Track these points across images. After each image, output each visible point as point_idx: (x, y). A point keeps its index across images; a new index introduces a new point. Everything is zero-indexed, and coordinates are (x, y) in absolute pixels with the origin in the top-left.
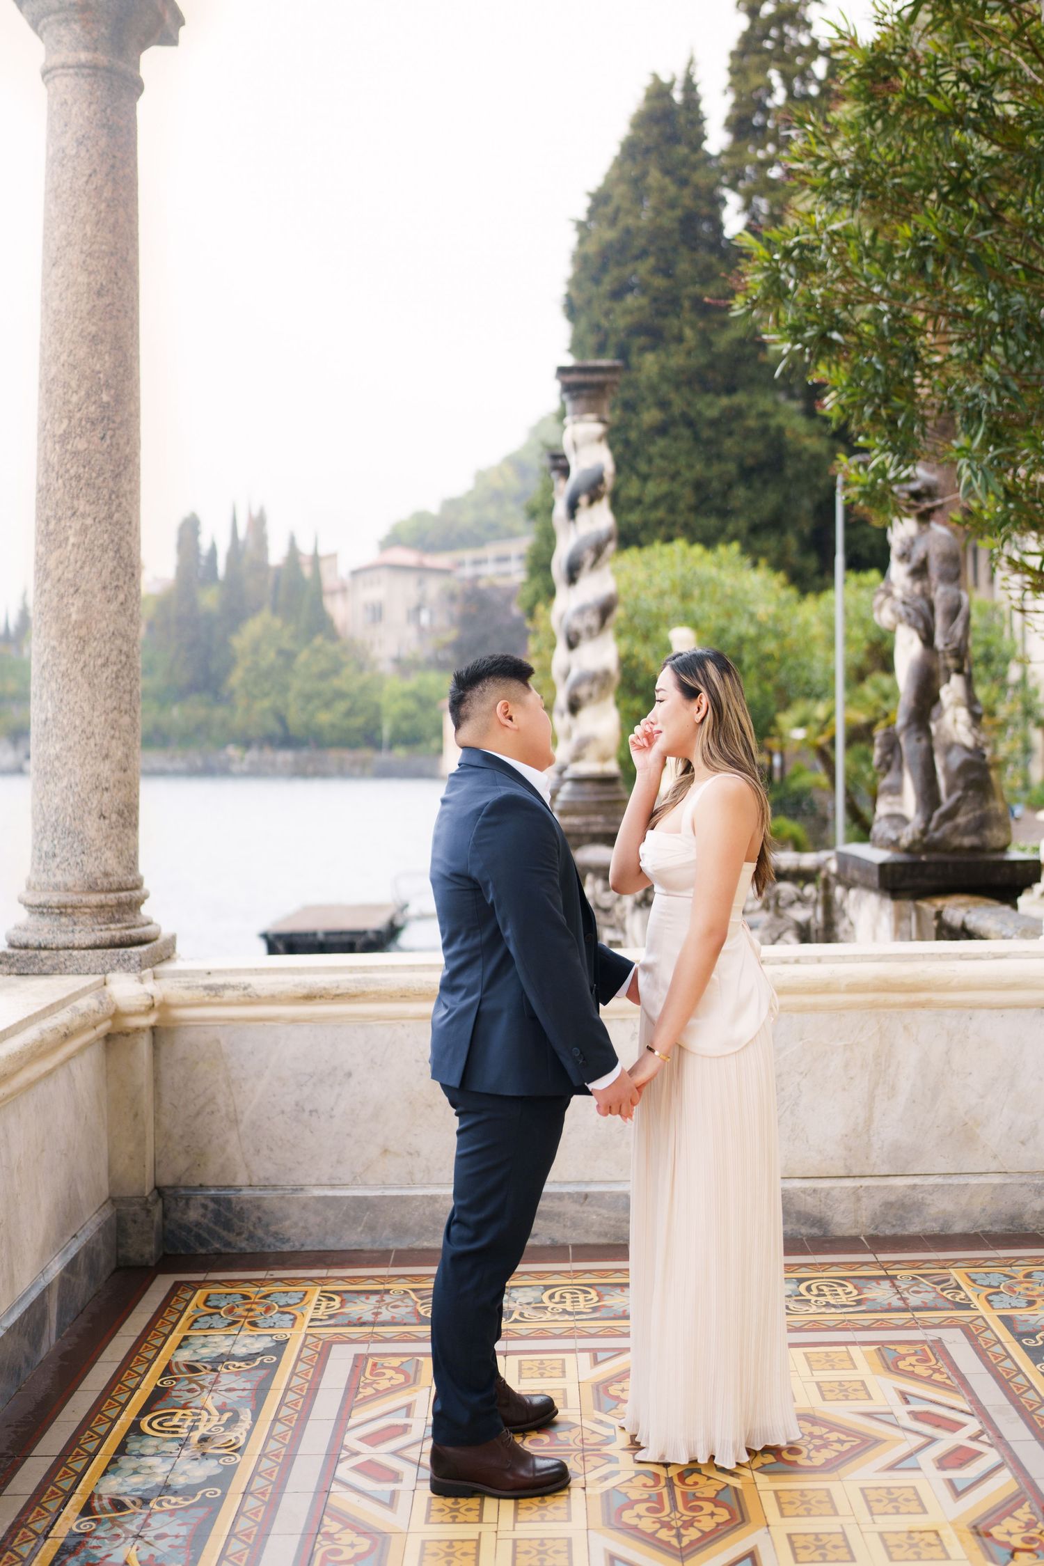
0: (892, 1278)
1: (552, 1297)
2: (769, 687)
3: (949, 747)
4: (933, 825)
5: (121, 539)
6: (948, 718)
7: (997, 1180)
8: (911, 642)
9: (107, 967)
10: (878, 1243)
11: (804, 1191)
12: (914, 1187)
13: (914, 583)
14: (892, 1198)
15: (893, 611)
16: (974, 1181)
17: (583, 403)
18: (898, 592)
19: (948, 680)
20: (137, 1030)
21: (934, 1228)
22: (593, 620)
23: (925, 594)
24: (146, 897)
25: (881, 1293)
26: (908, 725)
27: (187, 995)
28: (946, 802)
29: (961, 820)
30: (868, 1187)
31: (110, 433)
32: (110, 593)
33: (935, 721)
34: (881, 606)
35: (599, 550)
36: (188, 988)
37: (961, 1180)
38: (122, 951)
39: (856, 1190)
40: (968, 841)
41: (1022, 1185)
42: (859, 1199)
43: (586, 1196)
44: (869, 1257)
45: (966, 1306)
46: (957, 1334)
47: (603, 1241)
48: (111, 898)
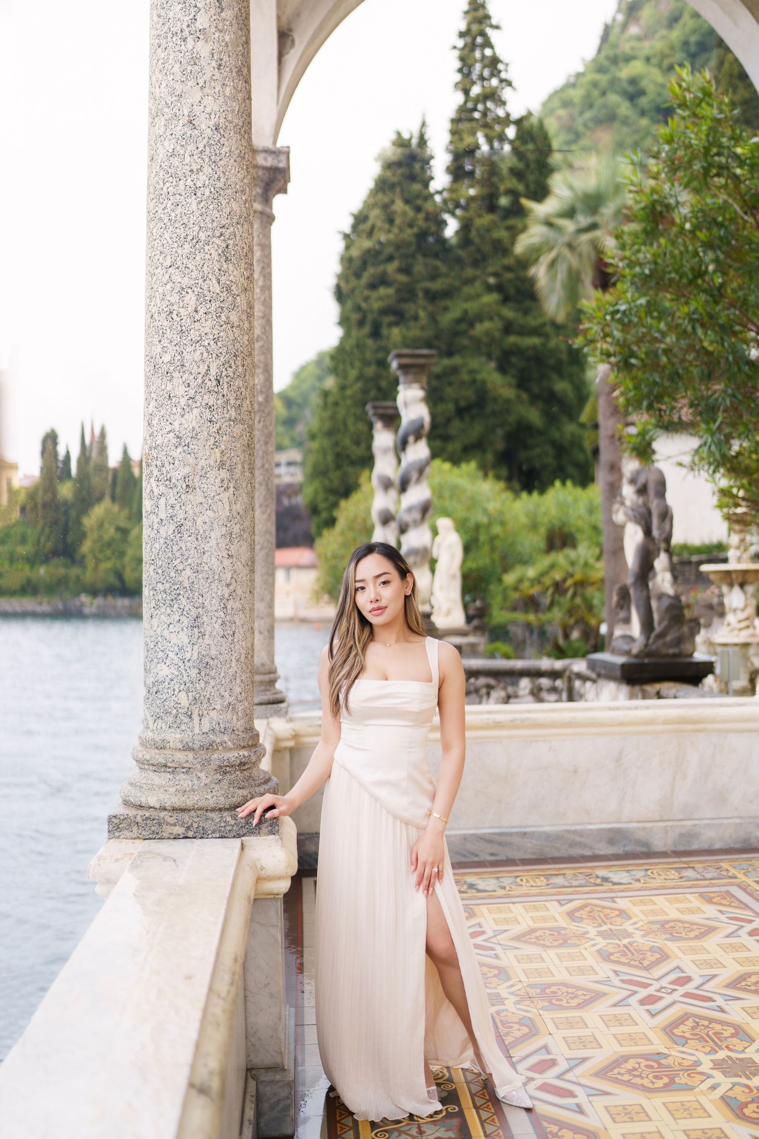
0: (693, 868)
1: (522, 880)
2: (496, 557)
3: (661, 596)
4: (651, 641)
5: (269, 478)
6: (659, 578)
7: (737, 821)
8: (636, 533)
9: (268, 715)
10: (678, 854)
11: (639, 829)
12: (695, 825)
13: (638, 498)
14: (684, 831)
15: (626, 514)
16: (725, 821)
17: (411, 377)
18: (628, 503)
19: (658, 556)
20: (285, 748)
21: (705, 846)
22: (417, 515)
23: (646, 505)
24: (279, 677)
25: (690, 873)
26: (635, 583)
27: (311, 730)
28: (658, 628)
29: (669, 638)
30: (671, 826)
31: (262, 419)
32: (263, 509)
33: (651, 579)
34: (617, 511)
35: (421, 470)
36: (310, 726)
37: (720, 821)
38: (276, 706)
39: (665, 827)
40: (671, 651)
41: (751, 823)
42: (667, 832)
43: (525, 834)
44: (676, 860)
45: (736, 877)
46: (736, 888)
47: (534, 857)
48: (266, 678)
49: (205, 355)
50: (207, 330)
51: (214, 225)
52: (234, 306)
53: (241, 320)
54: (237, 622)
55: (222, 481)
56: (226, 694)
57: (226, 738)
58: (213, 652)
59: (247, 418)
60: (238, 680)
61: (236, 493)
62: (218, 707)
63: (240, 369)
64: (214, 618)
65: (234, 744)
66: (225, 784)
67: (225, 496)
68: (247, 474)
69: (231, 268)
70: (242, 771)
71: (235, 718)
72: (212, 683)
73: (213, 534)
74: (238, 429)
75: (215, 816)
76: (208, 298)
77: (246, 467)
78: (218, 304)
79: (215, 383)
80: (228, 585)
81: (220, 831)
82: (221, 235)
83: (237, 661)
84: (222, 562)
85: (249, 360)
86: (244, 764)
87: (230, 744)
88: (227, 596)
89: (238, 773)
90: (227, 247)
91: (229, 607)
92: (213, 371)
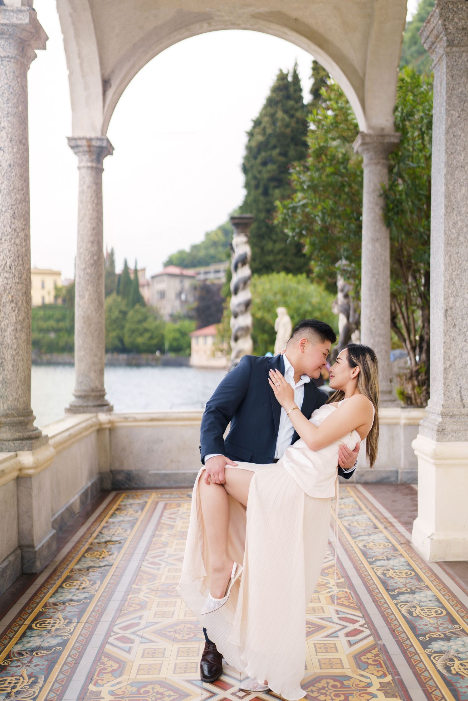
8: (343, 319)
13: (344, 300)
15: (338, 309)
17: (239, 230)
18: (339, 302)
19: (354, 332)
22: (243, 308)
23: (348, 303)
24: (106, 394)
34: (334, 307)
49: (5, 257)
50: (6, 247)
51: (9, 204)
52: (18, 236)
53: (21, 242)
54: (20, 365)
55: (12, 308)
56: (14, 394)
57: (14, 412)
58: (9, 377)
59: (24, 282)
60: (20, 389)
61: (19, 313)
62: (11, 399)
63: (21, 262)
64: (9, 364)
65: (17, 414)
66: (12, 431)
67: (13, 314)
68: (25, 304)
69: (16, 221)
70: (21, 426)
71: (19, 404)
72: (8, 389)
73: (8, 329)
74: (20, 287)
75: (6, 443)
76: (6, 234)
77: (24, 302)
78: (10, 236)
79: (9, 268)
80: (15, 350)
81: (8, 449)
82: (12, 208)
83: (20, 381)
84: (12, 341)
85: (26, 258)
86: (22, 423)
87: (16, 415)
88: (14, 354)
89: (20, 427)
90: (14, 213)
91: (16, 359)
92: (8, 264)
